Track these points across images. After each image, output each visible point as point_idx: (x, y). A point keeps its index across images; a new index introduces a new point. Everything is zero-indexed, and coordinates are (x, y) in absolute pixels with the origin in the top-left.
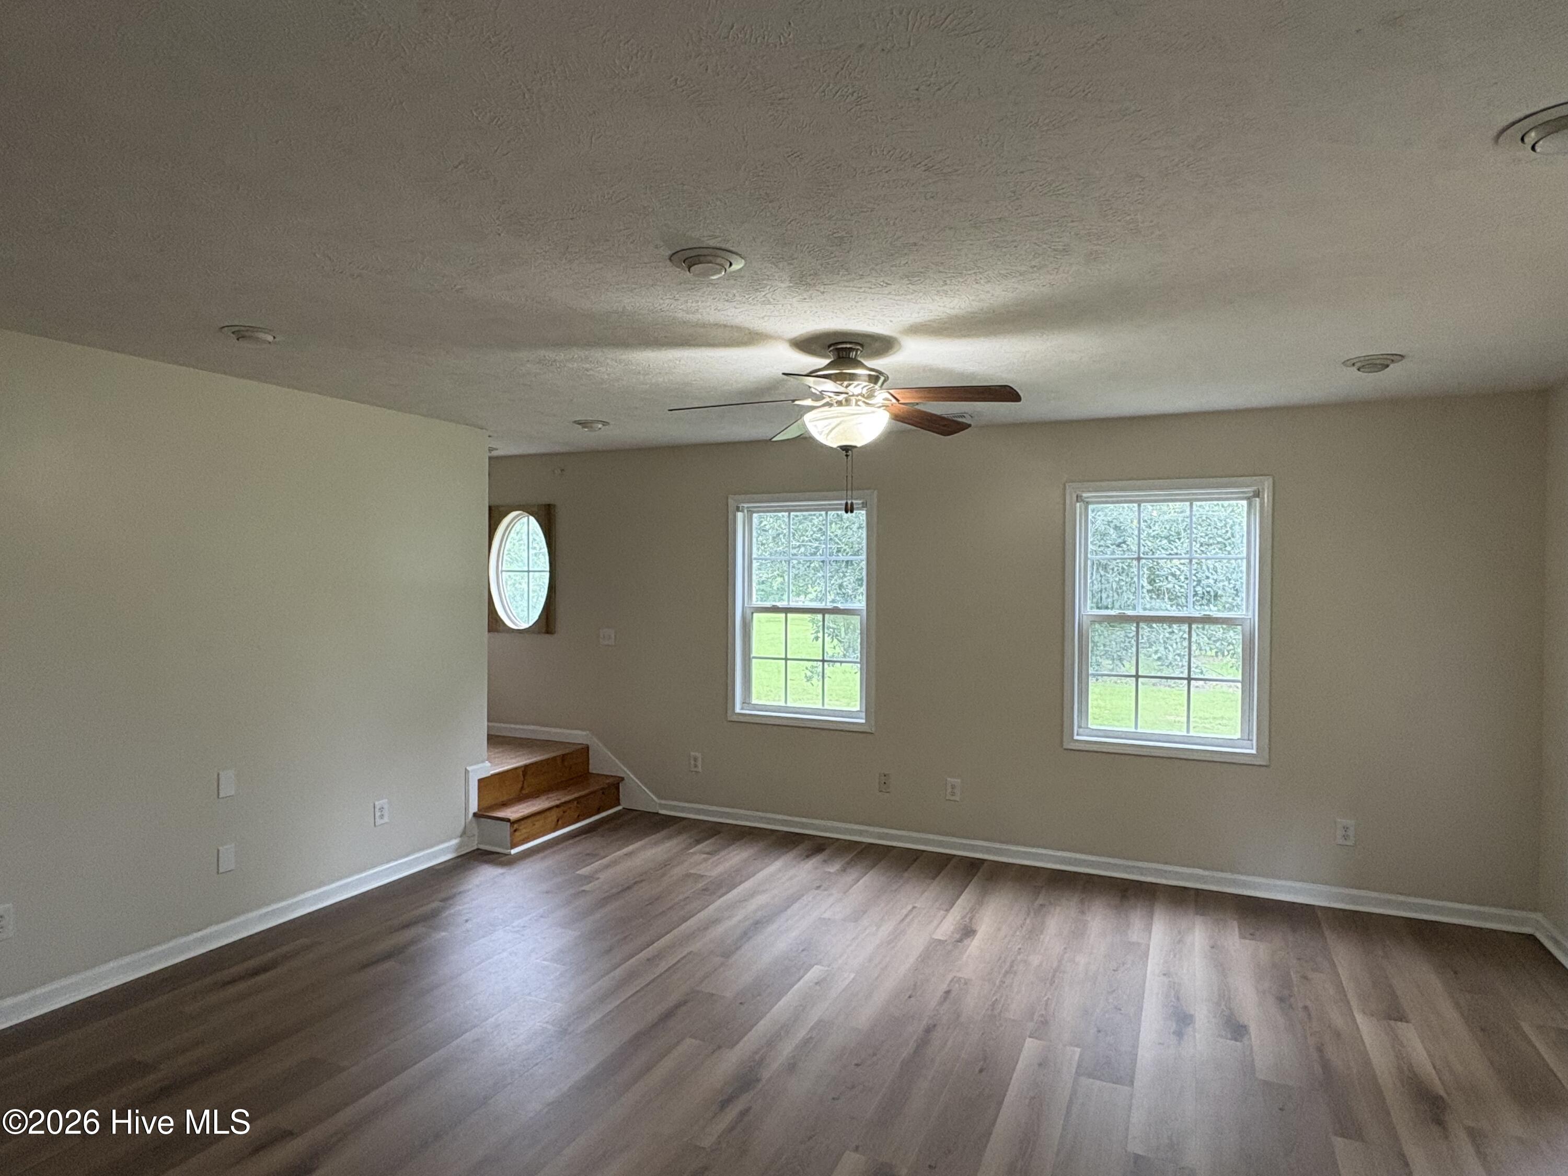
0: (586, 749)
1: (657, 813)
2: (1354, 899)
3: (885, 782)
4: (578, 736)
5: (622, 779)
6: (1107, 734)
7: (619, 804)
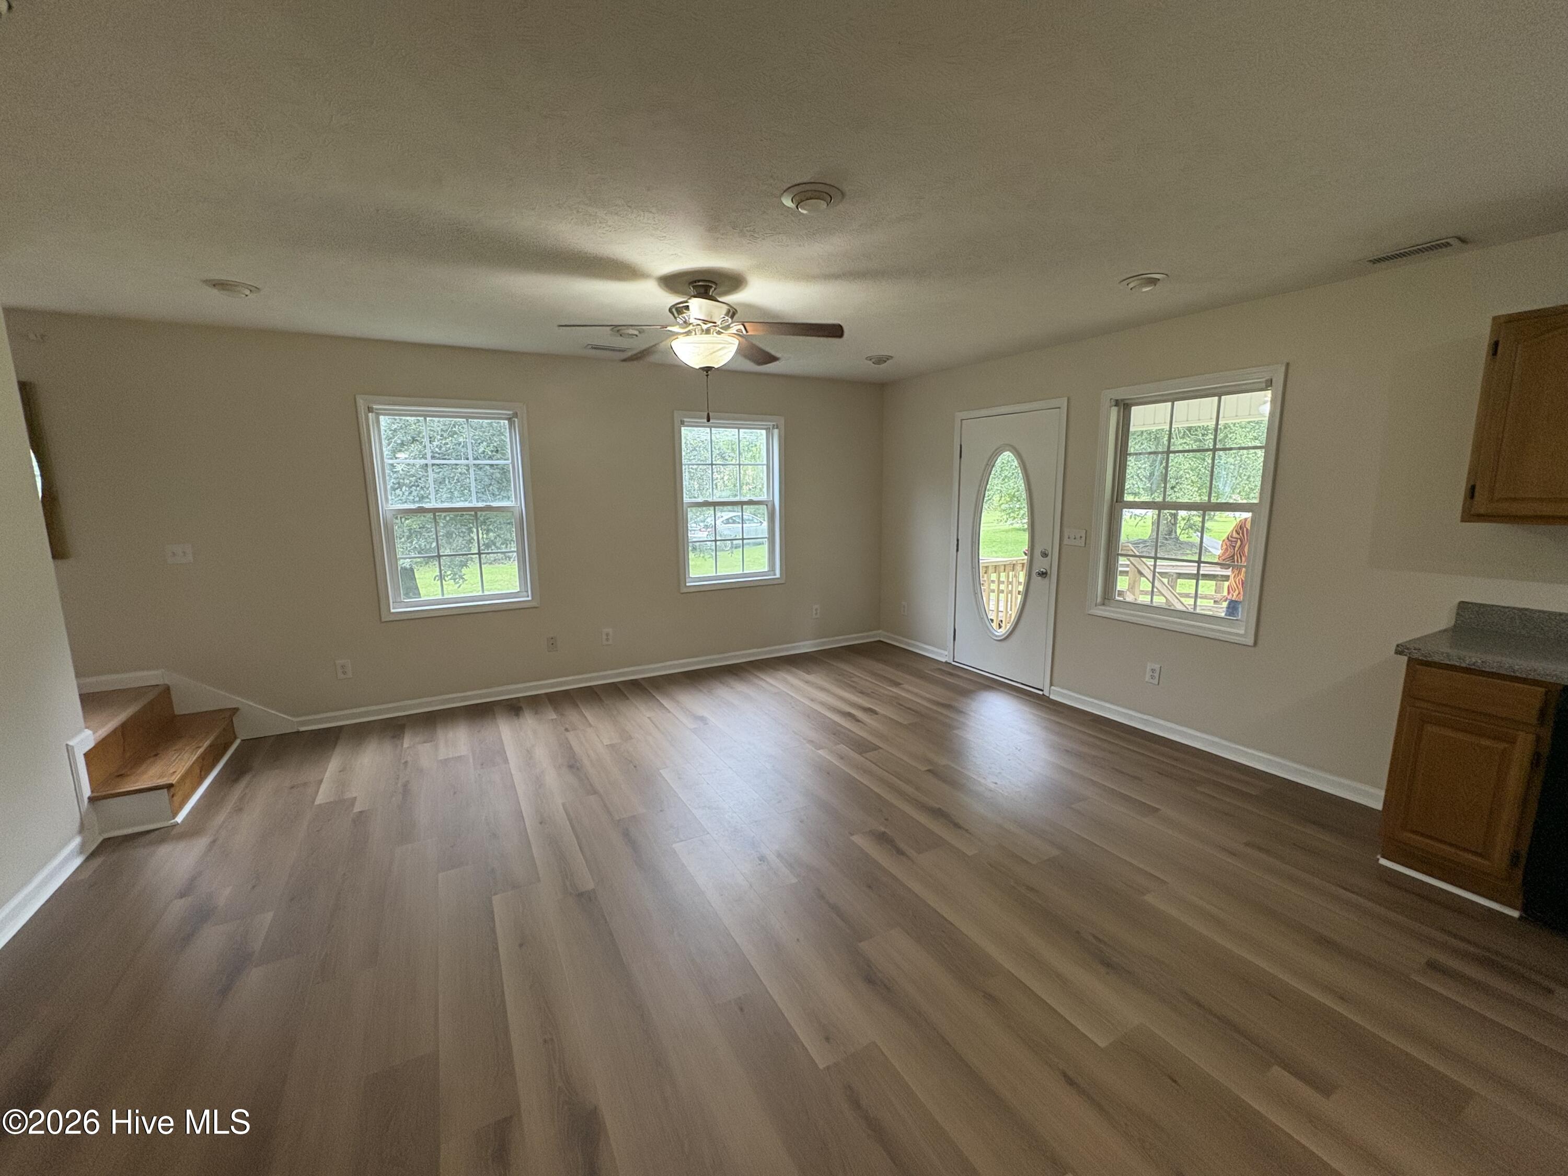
0: (167, 689)
1: (298, 732)
2: (824, 644)
3: (552, 643)
4: (153, 677)
5: (235, 710)
6: (700, 579)
7: (235, 738)
